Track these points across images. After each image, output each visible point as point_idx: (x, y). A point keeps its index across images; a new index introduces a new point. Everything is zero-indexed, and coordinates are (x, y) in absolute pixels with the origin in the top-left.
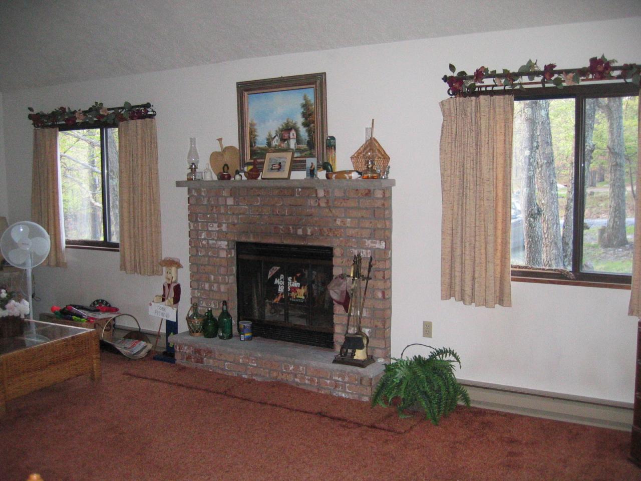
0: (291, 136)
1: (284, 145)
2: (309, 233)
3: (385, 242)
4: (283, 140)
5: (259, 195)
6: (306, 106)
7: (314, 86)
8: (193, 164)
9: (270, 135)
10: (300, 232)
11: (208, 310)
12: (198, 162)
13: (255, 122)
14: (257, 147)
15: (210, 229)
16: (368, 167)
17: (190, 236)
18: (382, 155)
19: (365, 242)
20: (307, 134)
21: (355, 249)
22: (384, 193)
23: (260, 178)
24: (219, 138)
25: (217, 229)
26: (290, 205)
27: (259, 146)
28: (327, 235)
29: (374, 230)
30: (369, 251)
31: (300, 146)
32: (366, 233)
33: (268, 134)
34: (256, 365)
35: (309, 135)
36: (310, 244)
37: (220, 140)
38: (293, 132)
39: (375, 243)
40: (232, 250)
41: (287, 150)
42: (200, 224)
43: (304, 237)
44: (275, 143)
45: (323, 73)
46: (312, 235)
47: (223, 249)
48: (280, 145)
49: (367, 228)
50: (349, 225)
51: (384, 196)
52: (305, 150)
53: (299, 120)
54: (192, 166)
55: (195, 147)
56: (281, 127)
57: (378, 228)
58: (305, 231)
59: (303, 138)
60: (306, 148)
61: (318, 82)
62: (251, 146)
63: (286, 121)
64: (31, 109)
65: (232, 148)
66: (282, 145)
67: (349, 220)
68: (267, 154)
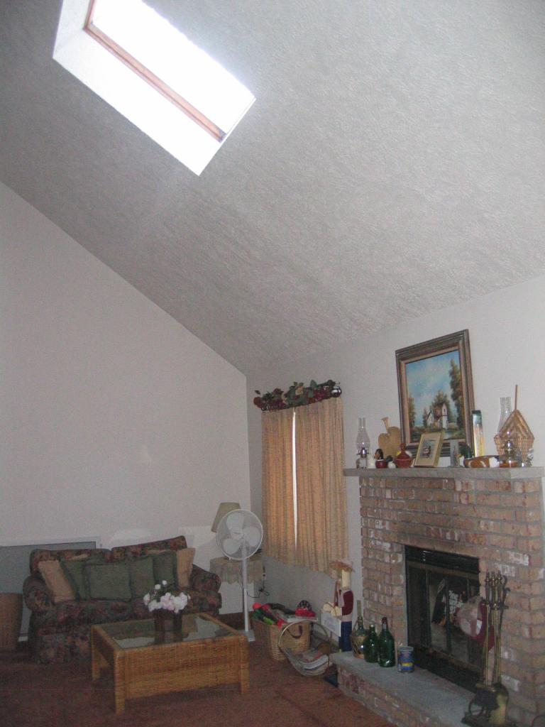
0: (443, 413)
1: (437, 424)
2: (456, 539)
3: (530, 557)
4: (437, 417)
5: (413, 487)
6: (453, 373)
7: (457, 348)
8: (363, 449)
9: (425, 413)
10: (448, 535)
11: (370, 627)
12: (368, 446)
13: (412, 396)
14: (416, 428)
15: (377, 527)
16: (506, 451)
17: (362, 534)
18: (527, 434)
19: (509, 555)
20: (456, 409)
21: (500, 563)
22: (524, 487)
23: (412, 466)
24: (384, 417)
25: (382, 527)
26: (439, 501)
27: (418, 426)
28: (473, 543)
29: (517, 539)
30: (513, 568)
31: (451, 424)
32: (509, 542)
33: (423, 411)
34: (398, 706)
35: (458, 411)
36: (458, 553)
37: (385, 419)
38: (444, 407)
39: (519, 557)
40: (399, 555)
41: (439, 430)
42: (369, 520)
43: (451, 543)
44: (430, 421)
45: (463, 331)
46: (459, 541)
47: (387, 552)
48: (434, 424)
49: (510, 535)
50: (492, 530)
51: (524, 492)
52: (456, 430)
53: (449, 392)
54: (362, 452)
55: (365, 429)
56: (434, 402)
57: (520, 536)
58: (453, 535)
59: (453, 415)
60: (457, 426)
61: (461, 342)
62: (411, 426)
63: (438, 395)
64: (258, 392)
65: (394, 429)
66: (436, 424)
67: (492, 522)
68: (423, 436)
